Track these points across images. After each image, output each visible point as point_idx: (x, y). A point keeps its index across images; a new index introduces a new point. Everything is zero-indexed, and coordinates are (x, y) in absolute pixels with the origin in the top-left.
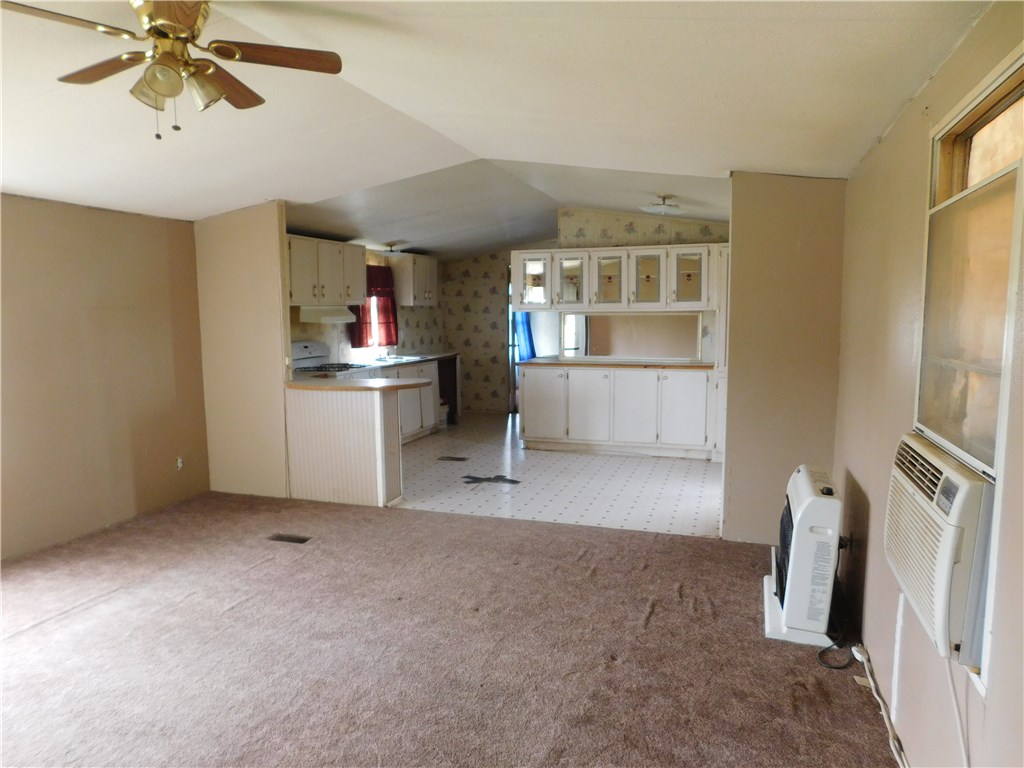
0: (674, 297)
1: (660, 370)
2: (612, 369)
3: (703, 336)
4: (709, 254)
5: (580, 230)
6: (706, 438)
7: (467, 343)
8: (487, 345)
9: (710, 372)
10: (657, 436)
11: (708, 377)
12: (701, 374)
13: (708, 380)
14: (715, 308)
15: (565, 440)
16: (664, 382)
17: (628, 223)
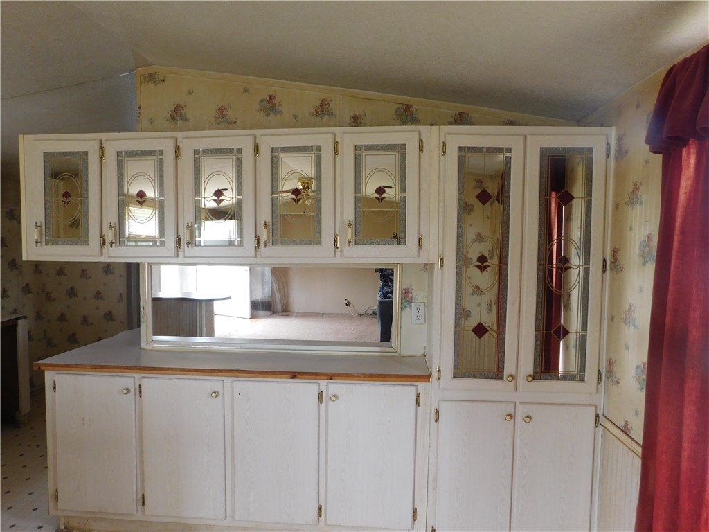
0: (350, 234)
1: (323, 383)
2: (228, 380)
3: (403, 308)
4: (421, 149)
5: (178, 108)
6: (415, 512)
7: (72, 292)
8: (98, 295)
9: (421, 386)
10: (320, 509)
11: (418, 396)
12: (406, 392)
13: (418, 403)
14: (434, 258)
15: (139, 517)
16: (331, 404)
17: (265, 96)
